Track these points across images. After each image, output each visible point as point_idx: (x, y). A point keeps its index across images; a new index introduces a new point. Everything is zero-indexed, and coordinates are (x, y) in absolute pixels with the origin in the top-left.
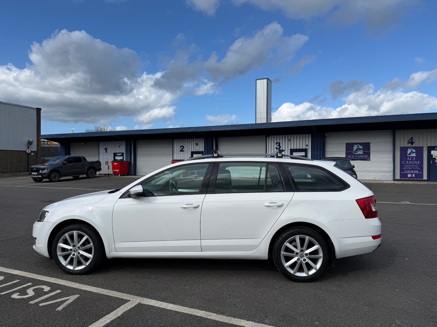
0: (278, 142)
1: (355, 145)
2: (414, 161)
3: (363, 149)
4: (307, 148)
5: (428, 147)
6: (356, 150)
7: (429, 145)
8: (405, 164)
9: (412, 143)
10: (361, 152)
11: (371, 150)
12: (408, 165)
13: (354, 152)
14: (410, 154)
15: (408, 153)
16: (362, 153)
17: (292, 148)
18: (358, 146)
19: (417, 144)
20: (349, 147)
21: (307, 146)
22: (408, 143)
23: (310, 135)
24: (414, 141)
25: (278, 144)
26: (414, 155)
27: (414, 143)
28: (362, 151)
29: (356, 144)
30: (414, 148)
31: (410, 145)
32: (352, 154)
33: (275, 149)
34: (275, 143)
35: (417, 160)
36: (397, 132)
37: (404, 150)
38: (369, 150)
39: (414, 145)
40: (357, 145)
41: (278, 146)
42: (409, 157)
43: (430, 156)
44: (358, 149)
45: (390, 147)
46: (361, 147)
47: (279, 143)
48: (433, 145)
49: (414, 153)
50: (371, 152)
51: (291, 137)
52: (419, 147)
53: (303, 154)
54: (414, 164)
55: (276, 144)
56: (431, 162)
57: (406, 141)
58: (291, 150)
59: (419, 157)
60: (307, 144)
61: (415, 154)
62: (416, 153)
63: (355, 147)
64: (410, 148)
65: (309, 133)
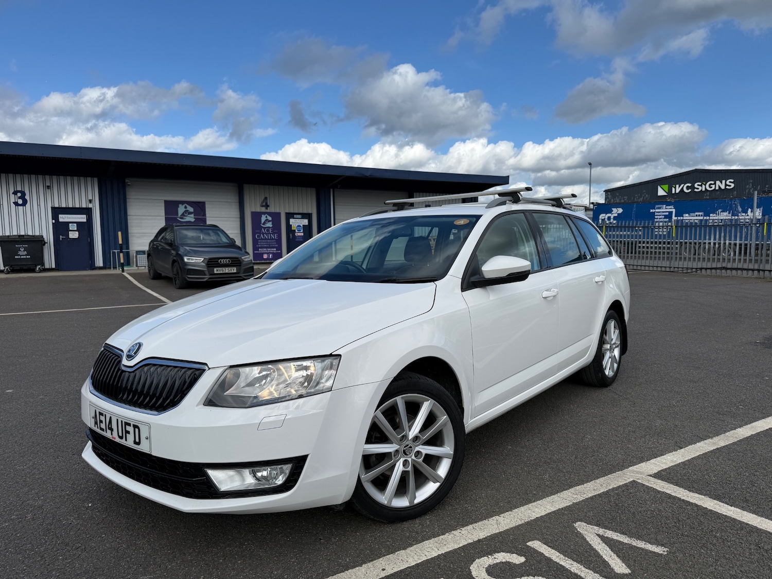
0: (19, 189)
1: (180, 205)
2: (270, 234)
3: (195, 213)
4: (90, 206)
5: (286, 213)
6: (183, 215)
7: (287, 211)
8: (260, 239)
9: (267, 206)
10: (191, 218)
11: (207, 215)
12: (263, 239)
13: (180, 218)
14: (264, 223)
15: (263, 222)
16: (193, 220)
17: (57, 205)
18: (186, 207)
19: (272, 209)
20: (171, 207)
21: (90, 201)
22: (262, 206)
23: (96, 180)
24: (268, 204)
25: (19, 195)
26: (269, 225)
27: (268, 206)
28: (192, 215)
29: (183, 203)
30: (270, 214)
31: (263, 209)
32: (175, 220)
33: (13, 206)
34: (12, 191)
35: (274, 233)
36: (247, 188)
37: (256, 216)
38: (204, 215)
39: (268, 211)
40: (184, 205)
41: (19, 198)
42: (265, 228)
43: (289, 226)
44: (187, 212)
45: (235, 213)
46: (191, 209)
47: (23, 194)
48: (292, 211)
49: (269, 221)
50: (207, 218)
51: (51, 181)
52: (275, 213)
53: (82, 218)
54: (270, 239)
55: (15, 193)
56: (291, 235)
57: (259, 203)
58: (53, 209)
59: (277, 227)
60: (90, 198)
61: (271, 223)
62: (273, 221)
63: (181, 210)
64: (264, 213)
65: (92, 176)
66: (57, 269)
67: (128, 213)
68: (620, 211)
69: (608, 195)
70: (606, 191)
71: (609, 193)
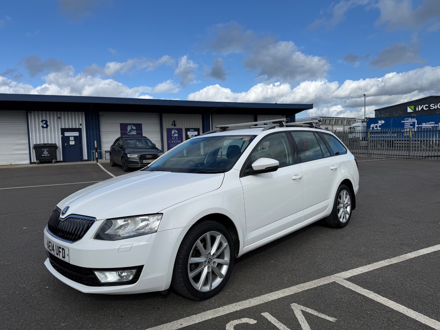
0: (44, 119)
1: (129, 126)
2: (177, 140)
3: (136, 130)
4: (81, 127)
5: (185, 128)
6: (130, 131)
7: (186, 128)
8: (171, 143)
9: (175, 125)
10: (134, 133)
11: (143, 131)
12: (173, 143)
13: (128, 133)
14: (174, 134)
15: (173, 133)
16: (135, 134)
17: (63, 127)
18: (131, 127)
19: (178, 127)
20: (123, 127)
21: (81, 125)
22: (172, 125)
23: (84, 113)
24: (176, 124)
25: (44, 122)
26: (176, 135)
27: (176, 125)
28: (135, 131)
29: (130, 124)
30: (177, 129)
31: (173, 127)
32: (126, 134)
33: (41, 128)
34: (41, 120)
35: (179, 140)
36: (164, 115)
37: (169, 131)
38: (142, 131)
39: (176, 127)
40: (131, 126)
41: (44, 124)
42: (174, 137)
43: (187, 136)
44: (132, 130)
45: (158, 129)
46: (134, 128)
47: (46, 122)
48: (189, 127)
49: (176, 133)
50: (143, 133)
51: (61, 115)
52: (179, 129)
53: (76, 134)
54: (177, 143)
55: (42, 121)
57: (171, 124)
58: (62, 129)
60: (81, 123)
61: (177, 134)
63: (129, 128)
64: (174, 129)
65: (82, 111)
66: (63, 161)
67: (101, 131)
68: (383, 122)
69: (377, 112)
70: (376, 111)
71: (378, 112)
